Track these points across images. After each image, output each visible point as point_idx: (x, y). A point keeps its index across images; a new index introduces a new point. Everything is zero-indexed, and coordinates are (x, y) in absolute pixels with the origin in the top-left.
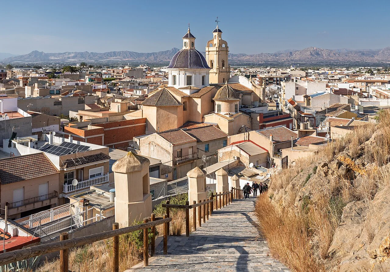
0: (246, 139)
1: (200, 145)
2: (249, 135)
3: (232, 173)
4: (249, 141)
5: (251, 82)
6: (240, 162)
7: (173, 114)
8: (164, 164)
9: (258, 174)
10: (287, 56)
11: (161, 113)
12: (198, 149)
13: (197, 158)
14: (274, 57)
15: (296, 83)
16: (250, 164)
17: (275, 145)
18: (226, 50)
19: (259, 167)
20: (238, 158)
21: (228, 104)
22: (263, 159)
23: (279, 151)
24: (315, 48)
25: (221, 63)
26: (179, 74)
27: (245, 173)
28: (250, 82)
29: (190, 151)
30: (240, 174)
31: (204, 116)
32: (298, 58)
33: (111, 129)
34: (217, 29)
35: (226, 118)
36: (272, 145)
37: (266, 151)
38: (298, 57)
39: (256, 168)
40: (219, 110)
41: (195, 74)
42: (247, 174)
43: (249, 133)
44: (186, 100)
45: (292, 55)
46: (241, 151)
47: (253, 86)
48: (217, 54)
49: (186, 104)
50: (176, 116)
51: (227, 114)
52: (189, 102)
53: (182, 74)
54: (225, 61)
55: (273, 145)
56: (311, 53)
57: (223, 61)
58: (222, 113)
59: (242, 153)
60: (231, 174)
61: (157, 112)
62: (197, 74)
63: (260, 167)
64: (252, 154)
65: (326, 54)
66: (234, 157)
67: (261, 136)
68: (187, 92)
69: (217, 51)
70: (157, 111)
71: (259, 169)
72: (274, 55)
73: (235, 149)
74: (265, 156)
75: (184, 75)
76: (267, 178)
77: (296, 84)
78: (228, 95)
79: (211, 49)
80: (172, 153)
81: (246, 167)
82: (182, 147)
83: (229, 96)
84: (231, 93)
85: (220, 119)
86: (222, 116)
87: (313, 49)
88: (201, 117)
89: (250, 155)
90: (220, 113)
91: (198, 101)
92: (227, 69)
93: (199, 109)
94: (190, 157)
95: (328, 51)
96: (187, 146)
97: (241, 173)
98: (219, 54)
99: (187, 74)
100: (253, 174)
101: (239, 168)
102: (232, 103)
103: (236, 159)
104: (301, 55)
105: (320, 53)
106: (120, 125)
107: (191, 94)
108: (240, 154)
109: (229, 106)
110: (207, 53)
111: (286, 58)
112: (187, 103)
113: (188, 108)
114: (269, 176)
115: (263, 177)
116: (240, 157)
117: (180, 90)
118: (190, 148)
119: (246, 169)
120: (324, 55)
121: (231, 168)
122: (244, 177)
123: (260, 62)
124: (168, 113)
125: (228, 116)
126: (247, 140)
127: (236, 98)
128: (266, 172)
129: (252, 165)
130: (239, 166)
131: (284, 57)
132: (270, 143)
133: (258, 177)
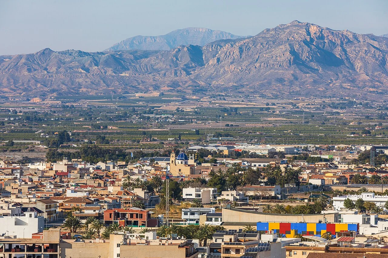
10: (177, 65)
14: (110, 72)
24: (313, 30)
32: (229, 80)
38: (228, 76)
45: (202, 65)
56: (293, 52)
65: (366, 64)
72: (107, 63)
87: (303, 32)
95: (376, 44)
104: (246, 63)
105: (338, 52)
111: (170, 77)
120: (358, 65)
123: (37, 100)
131: (158, 71)
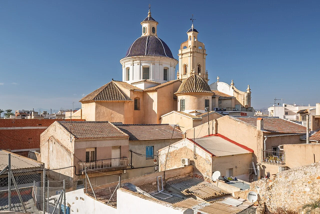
0: (211, 133)
1: (136, 147)
2: (217, 124)
3: (171, 189)
4: (217, 134)
5: (233, 88)
6: (194, 170)
7: (119, 112)
8: (55, 171)
9: (229, 195)
11: (102, 111)
12: (131, 151)
13: (130, 167)
15: (285, 107)
16: (213, 173)
17: (268, 138)
18: (202, 52)
19: (233, 180)
20: (191, 163)
21: (195, 98)
22: (242, 165)
23: (275, 149)
25: (196, 67)
26: (133, 65)
27: (199, 192)
28: (231, 88)
29: (115, 154)
30: (188, 192)
31: (161, 117)
33: (24, 128)
34: (192, 28)
35: (191, 116)
36: (262, 137)
37: (248, 152)
39: (227, 181)
40: (183, 107)
41: (154, 64)
42: (202, 193)
43: (216, 121)
44: (139, 96)
46: (198, 148)
47: (236, 92)
48: (191, 56)
49: (139, 102)
50: (122, 116)
51: (193, 112)
52: (143, 99)
53: (137, 64)
54: (202, 65)
55: (264, 138)
57: (199, 66)
58: (186, 111)
59: (199, 151)
60: (170, 192)
61: (96, 110)
62: (157, 64)
63: (236, 180)
64: (218, 154)
66: (183, 161)
67: (239, 123)
68: (141, 87)
69: (191, 52)
70: (97, 108)
71: (232, 183)
73: (186, 145)
74: (246, 160)
75: (139, 65)
76: (250, 202)
77: (285, 109)
78: (196, 85)
79: (184, 51)
80: (74, 153)
81: (206, 180)
82: (98, 144)
83: (196, 87)
84: (199, 84)
85: (182, 118)
86: (186, 114)
88: (157, 118)
89: (213, 155)
90: (183, 112)
91: (154, 96)
92: (205, 76)
93: (155, 108)
94: (115, 163)
96: (109, 143)
97: (190, 190)
98: (193, 56)
99: (143, 64)
100: (218, 194)
101: (190, 181)
102: (201, 97)
103: (187, 164)
106: (41, 125)
107: (145, 88)
108: (195, 155)
109: (196, 100)
110: (180, 57)
112: (141, 100)
113: (141, 108)
114: (255, 199)
115: (242, 200)
116: (194, 160)
117: (133, 85)
118: (114, 147)
119: (203, 183)
121: (171, 179)
122: (196, 199)
124: (111, 111)
125: (194, 114)
126: (214, 133)
127: (206, 90)
128: (247, 190)
129: (217, 174)
130: (191, 178)
132: (256, 133)
133: (228, 201)
